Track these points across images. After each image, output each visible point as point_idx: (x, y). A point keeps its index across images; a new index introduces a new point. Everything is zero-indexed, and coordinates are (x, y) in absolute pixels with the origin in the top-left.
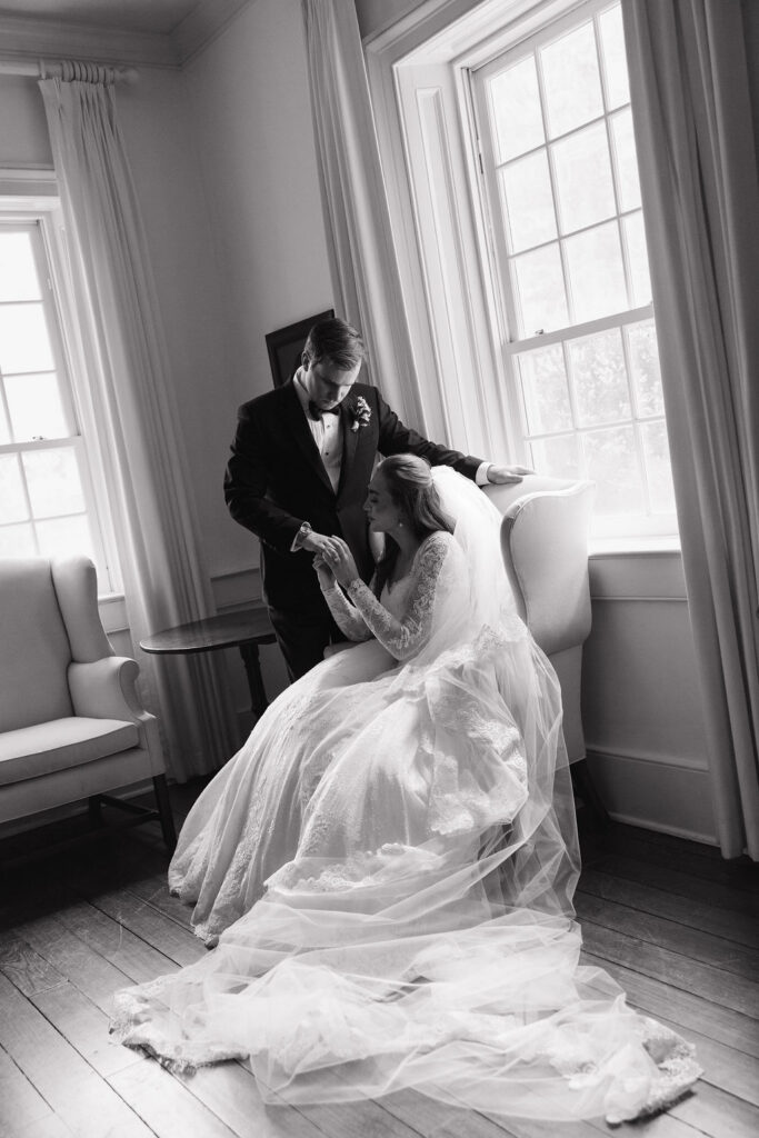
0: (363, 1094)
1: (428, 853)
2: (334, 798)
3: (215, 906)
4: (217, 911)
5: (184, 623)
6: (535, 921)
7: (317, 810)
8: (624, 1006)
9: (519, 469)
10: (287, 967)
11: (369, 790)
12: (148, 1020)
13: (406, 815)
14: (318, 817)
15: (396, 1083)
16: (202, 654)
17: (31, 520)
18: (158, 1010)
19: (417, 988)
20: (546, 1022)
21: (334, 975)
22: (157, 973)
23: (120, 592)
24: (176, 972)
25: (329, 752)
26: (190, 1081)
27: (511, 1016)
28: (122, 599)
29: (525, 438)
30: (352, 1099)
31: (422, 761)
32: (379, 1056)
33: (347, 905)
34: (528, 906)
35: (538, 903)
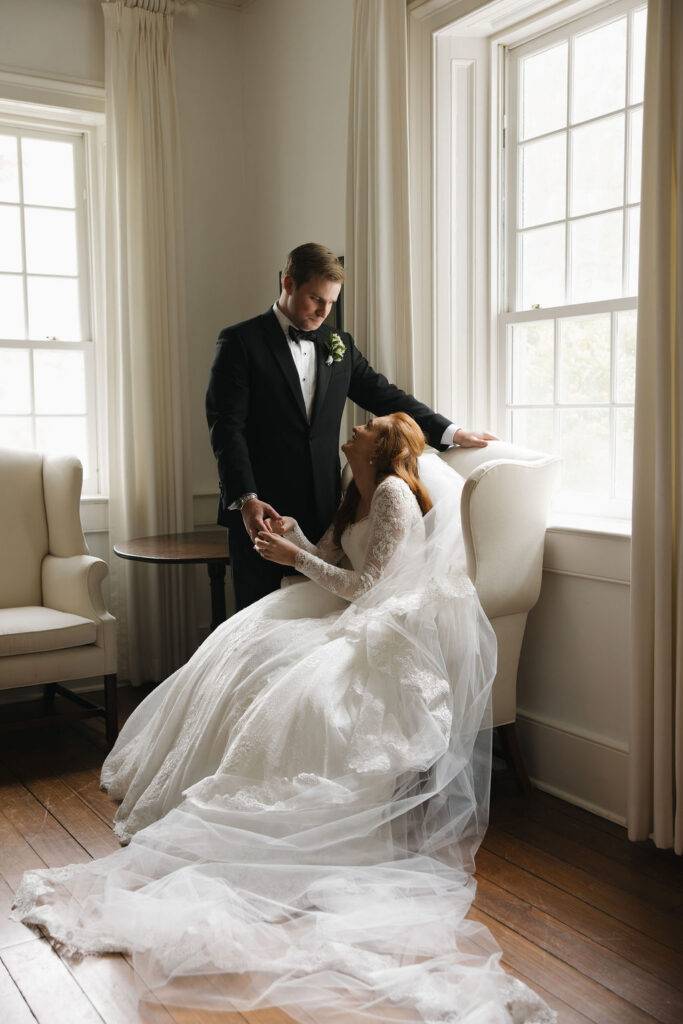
0: (232, 1006)
1: (341, 787)
2: (261, 721)
3: (136, 807)
4: (138, 813)
5: (161, 533)
6: (433, 868)
7: (244, 731)
8: (497, 964)
9: (485, 435)
10: (186, 875)
11: (296, 718)
12: (51, 903)
13: (327, 749)
14: (243, 738)
15: (265, 1001)
16: (173, 566)
17: (33, 415)
18: (61, 895)
19: (305, 914)
20: (418, 967)
21: (228, 889)
22: (71, 860)
23: (105, 495)
24: (88, 862)
25: (265, 677)
26: (75, 967)
27: (389, 957)
28: (105, 502)
29: (507, 406)
30: (221, 1009)
31: (350, 700)
32: (256, 973)
33: (257, 826)
34: (431, 855)
35: (441, 854)
